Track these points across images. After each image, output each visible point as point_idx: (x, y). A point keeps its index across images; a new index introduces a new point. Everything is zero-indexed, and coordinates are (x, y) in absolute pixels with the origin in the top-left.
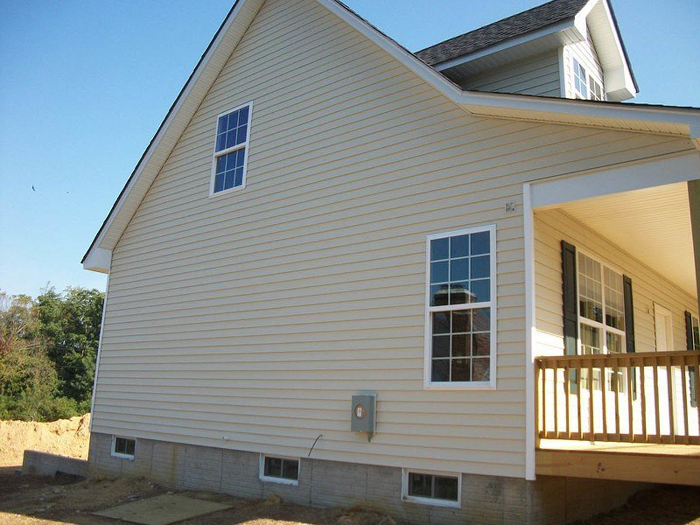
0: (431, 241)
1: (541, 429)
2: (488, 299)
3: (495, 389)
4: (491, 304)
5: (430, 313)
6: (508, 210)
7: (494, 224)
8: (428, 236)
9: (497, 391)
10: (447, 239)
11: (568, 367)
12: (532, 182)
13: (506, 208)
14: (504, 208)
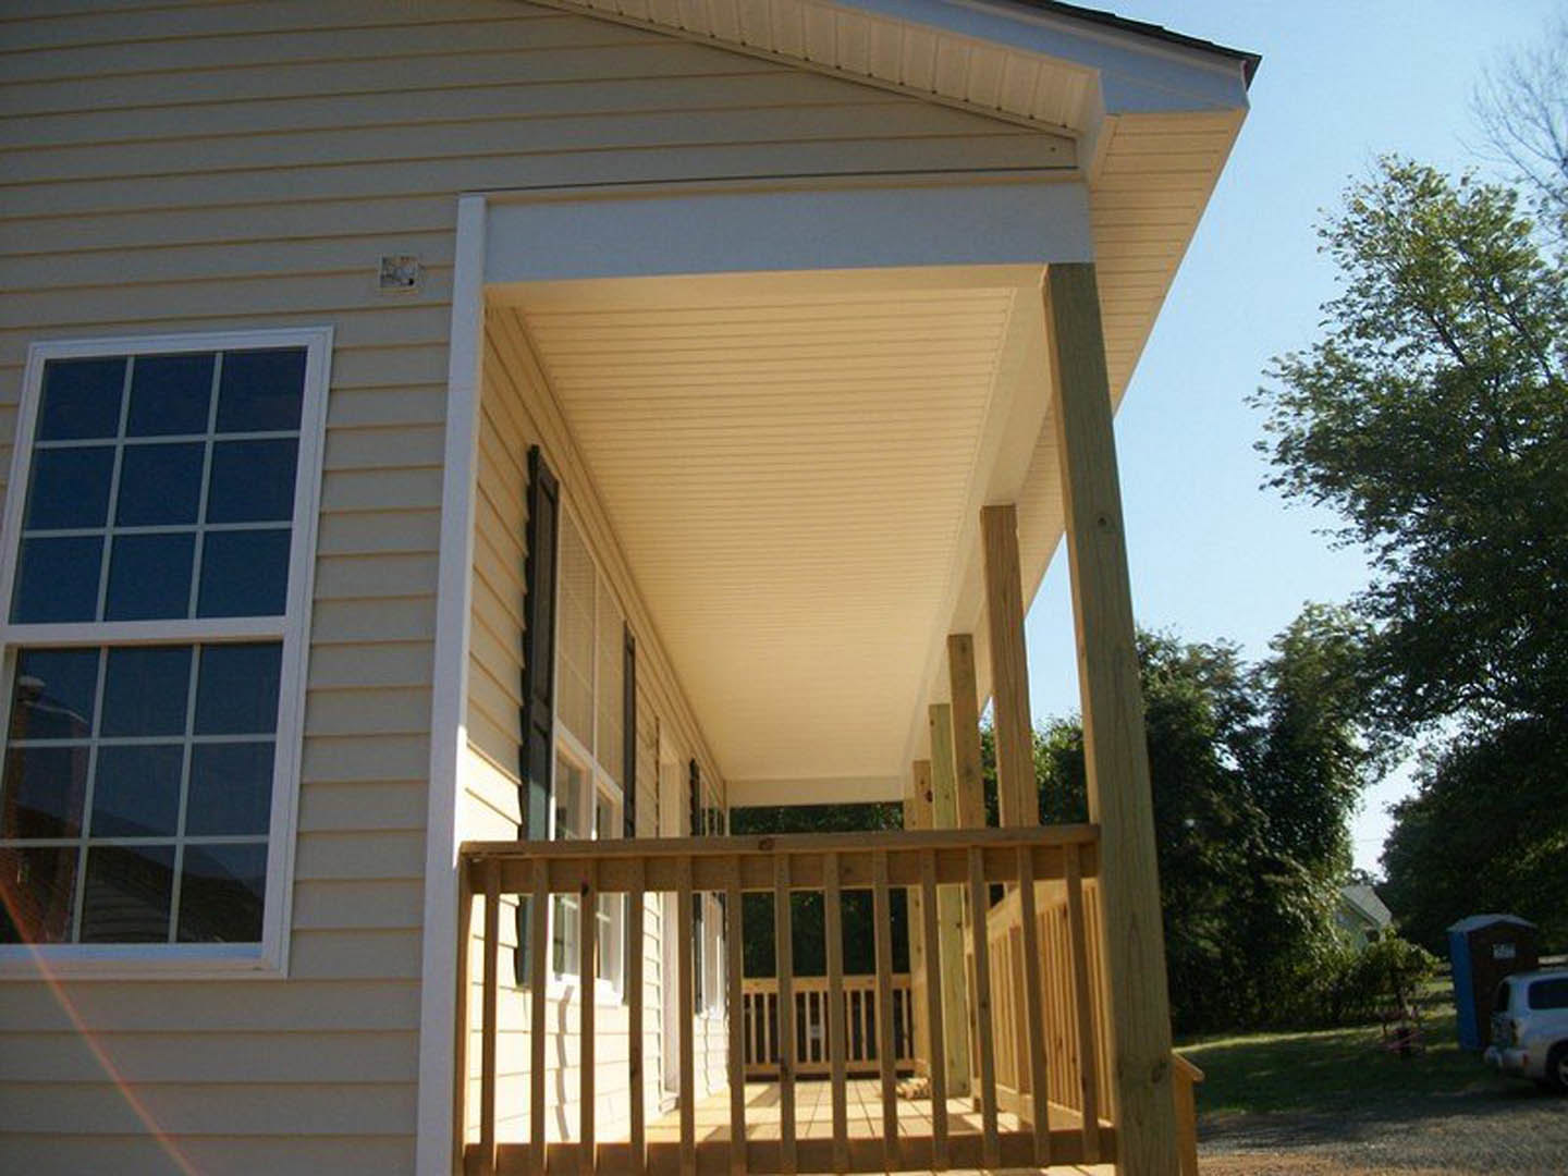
0: (48, 363)
1: (472, 1135)
2: (278, 608)
3: (283, 974)
4: (290, 627)
5: (8, 647)
6: (389, 278)
7: (329, 324)
8: (35, 344)
9: (288, 982)
10: (120, 362)
11: (592, 888)
12: (496, 197)
13: (379, 273)
14: (375, 270)
